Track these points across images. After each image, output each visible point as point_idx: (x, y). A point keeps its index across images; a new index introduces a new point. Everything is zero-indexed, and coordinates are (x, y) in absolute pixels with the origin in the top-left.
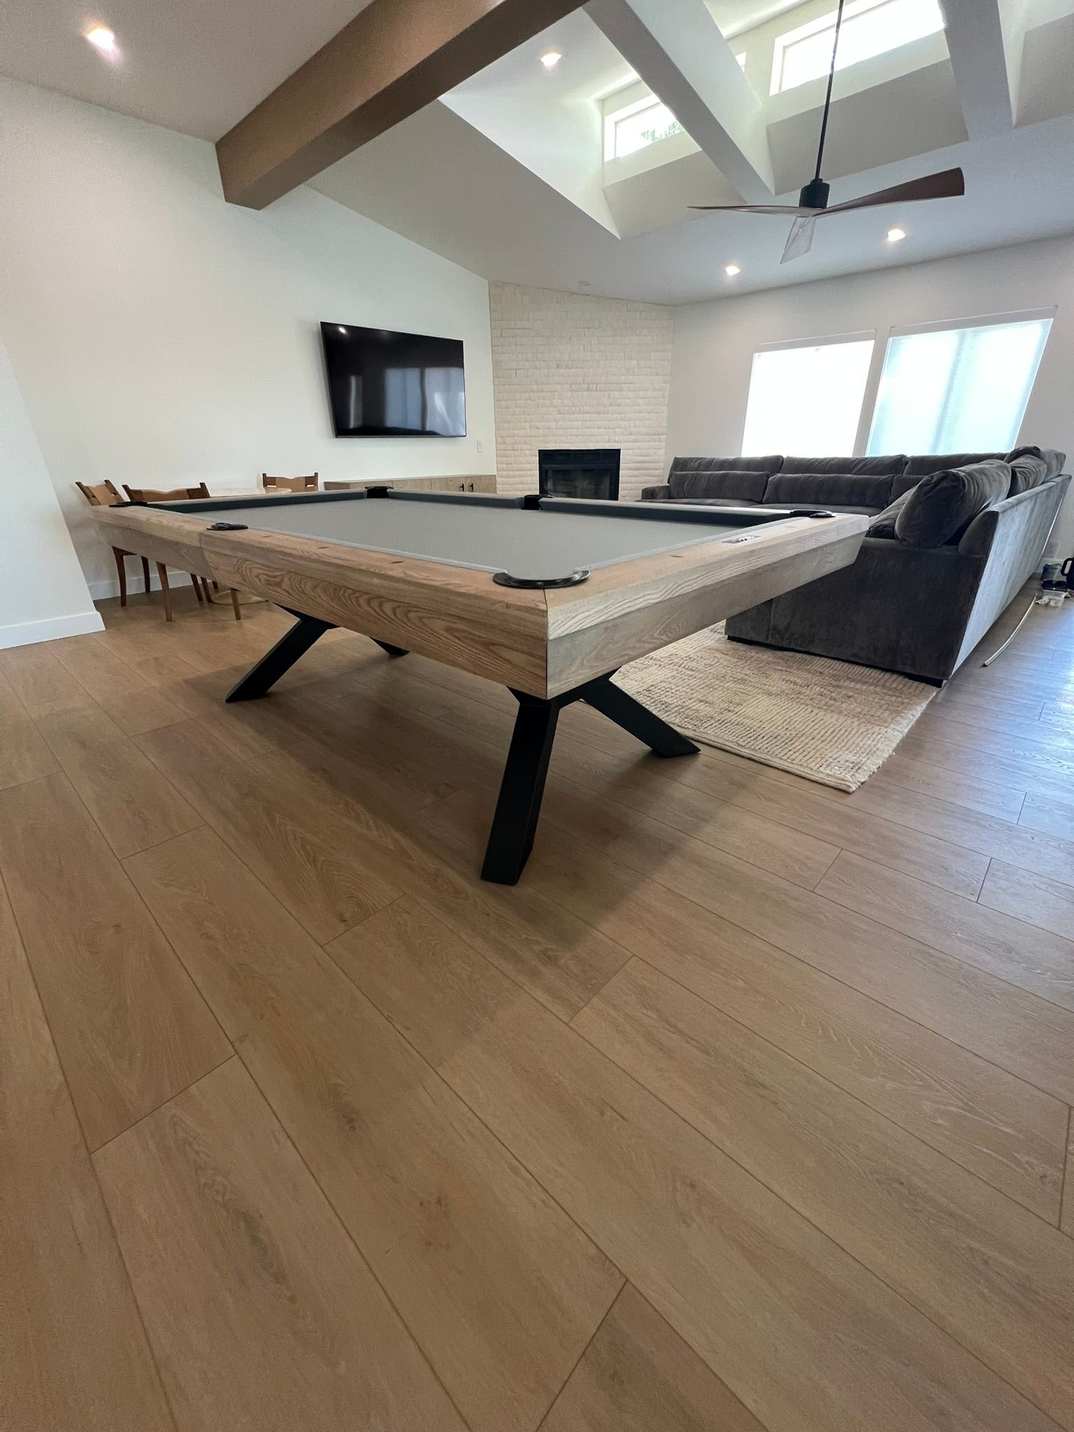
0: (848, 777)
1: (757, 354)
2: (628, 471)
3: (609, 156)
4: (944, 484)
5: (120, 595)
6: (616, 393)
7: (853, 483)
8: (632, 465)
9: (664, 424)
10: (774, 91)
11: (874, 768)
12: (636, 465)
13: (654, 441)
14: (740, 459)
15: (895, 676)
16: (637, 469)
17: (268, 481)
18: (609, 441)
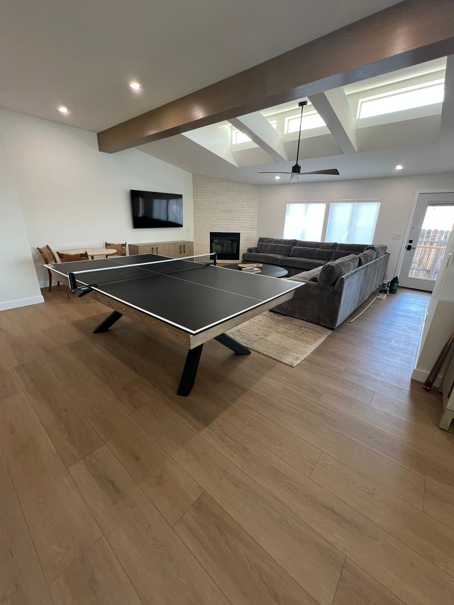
0: (294, 362)
1: (288, 204)
2: (243, 241)
3: (234, 143)
4: (329, 268)
5: (49, 286)
6: (239, 214)
7: (320, 252)
8: (245, 239)
9: (256, 224)
10: (285, 132)
11: (303, 359)
12: (246, 239)
13: (253, 230)
14: (282, 240)
15: (320, 326)
16: (246, 240)
17: (107, 245)
18: (236, 230)
